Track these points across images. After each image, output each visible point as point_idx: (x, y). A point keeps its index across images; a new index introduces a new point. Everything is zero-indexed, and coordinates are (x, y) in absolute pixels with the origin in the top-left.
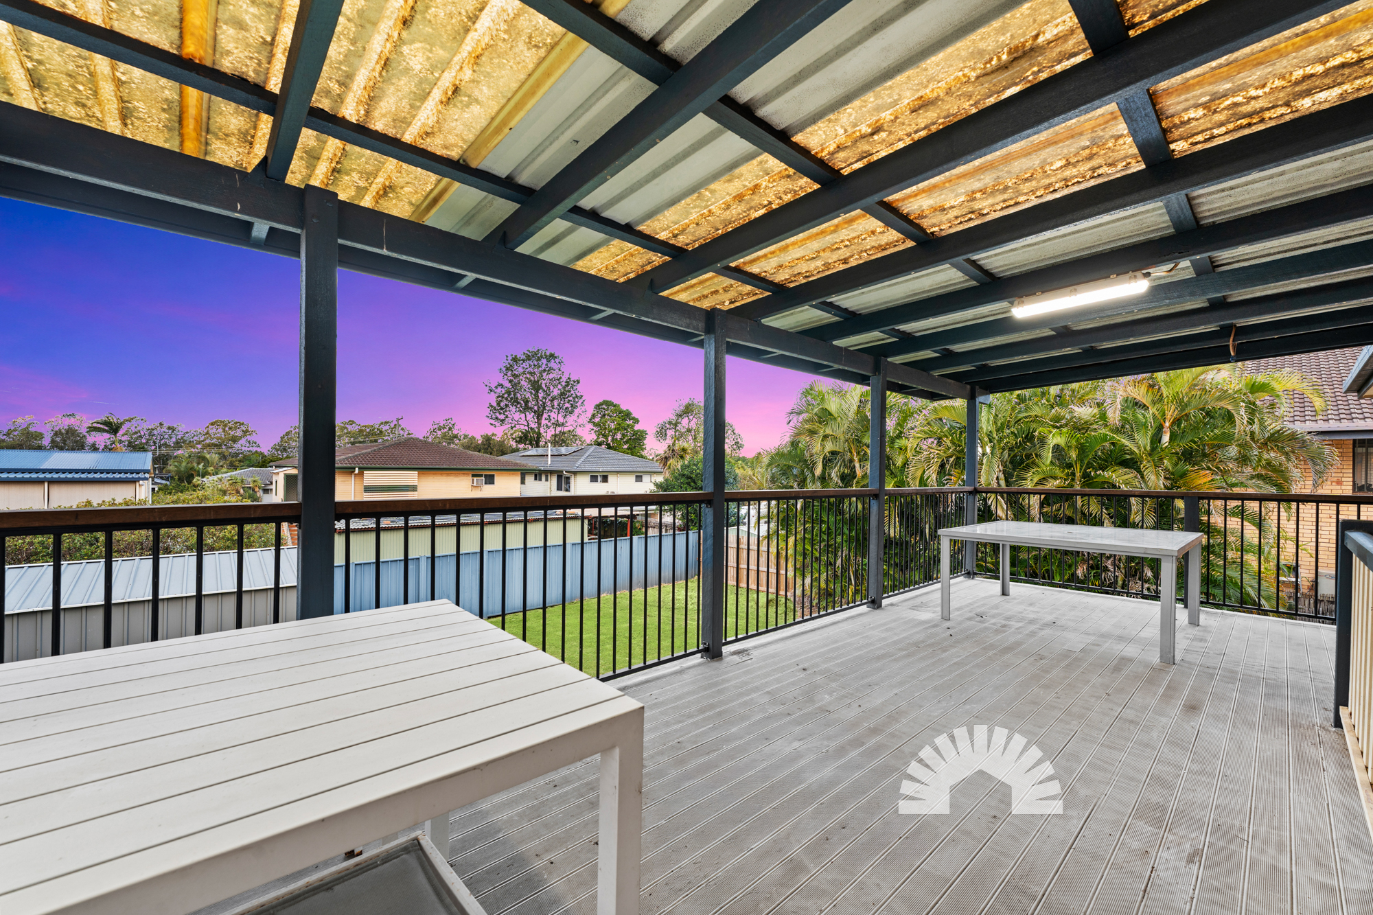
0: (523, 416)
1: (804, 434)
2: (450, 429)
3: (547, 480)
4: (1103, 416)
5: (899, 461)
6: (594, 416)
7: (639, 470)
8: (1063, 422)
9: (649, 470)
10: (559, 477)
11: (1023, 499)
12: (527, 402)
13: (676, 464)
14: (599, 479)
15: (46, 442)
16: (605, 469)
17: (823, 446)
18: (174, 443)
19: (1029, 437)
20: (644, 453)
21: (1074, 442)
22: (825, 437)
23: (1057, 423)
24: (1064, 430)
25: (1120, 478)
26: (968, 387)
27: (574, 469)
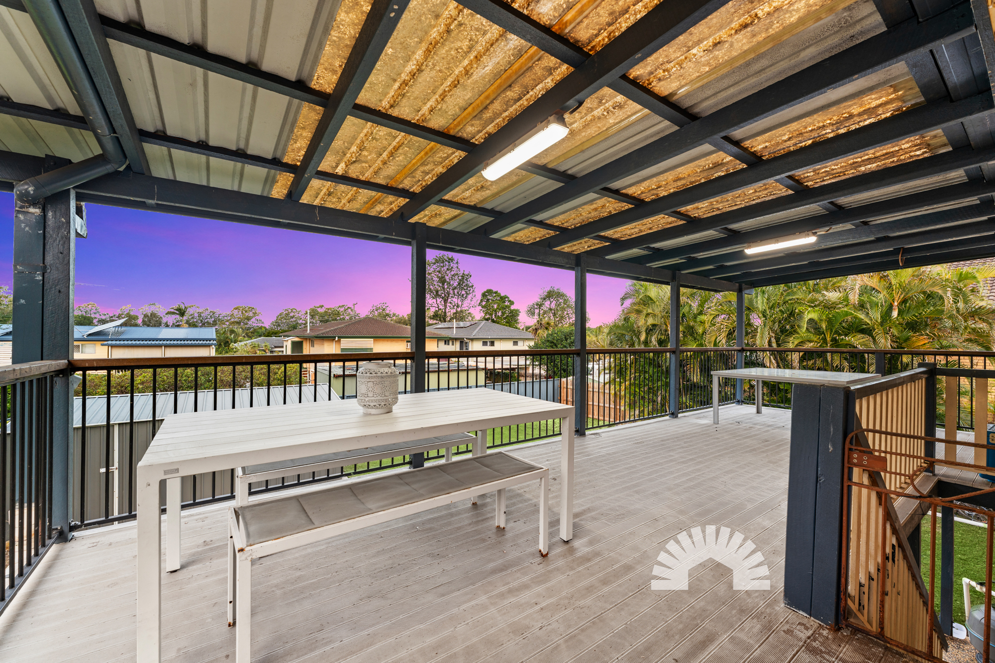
0: (435, 300)
1: (633, 313)
2: (384, 310)
3: (453, 344)
4: (846, 299)
5: (700, 331)
6: (482, 301)
7: (515, 337)
8: (817, 303)
9: (522, 337)
10: (462, 343)
11: (787, 356)
12: (437, 292)
13: (543, 333)
14: (488, 344)
15: (139, 321)
16: (493, 337)
17: (646, 321)
18: (213, 321)
19: (792, 314)
20: (519, 326)
21: (824, 317)
22: (648, 315)
23: (813, 304)
24: (817, 309)
25: (858, 341)
26: (737, 284)
27: (472, 337)
